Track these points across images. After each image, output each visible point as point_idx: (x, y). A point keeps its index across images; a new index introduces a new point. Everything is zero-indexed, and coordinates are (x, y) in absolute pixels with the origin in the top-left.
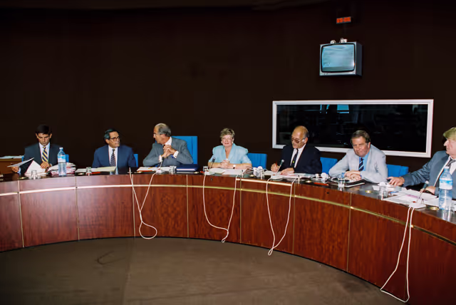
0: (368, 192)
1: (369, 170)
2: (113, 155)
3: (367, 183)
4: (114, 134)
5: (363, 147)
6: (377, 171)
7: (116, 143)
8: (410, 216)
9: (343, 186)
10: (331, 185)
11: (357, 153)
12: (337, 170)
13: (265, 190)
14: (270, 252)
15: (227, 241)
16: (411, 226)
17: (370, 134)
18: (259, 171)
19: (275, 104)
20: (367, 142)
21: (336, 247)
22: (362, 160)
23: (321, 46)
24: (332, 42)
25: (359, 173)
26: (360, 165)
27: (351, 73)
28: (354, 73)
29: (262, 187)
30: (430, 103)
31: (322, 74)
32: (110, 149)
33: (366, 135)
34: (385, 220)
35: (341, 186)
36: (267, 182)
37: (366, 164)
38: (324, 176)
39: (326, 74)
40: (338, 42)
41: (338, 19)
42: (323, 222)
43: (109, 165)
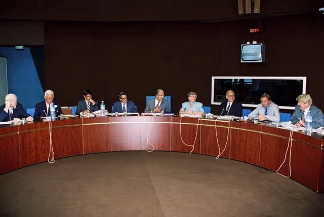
0: (270, 125)
1: (270, 115)
2: (124, 107)
3: (269, 121)
4: (124, 96)
5: (266, 103)
6: (274, 115)
7: (125, 101)
8: (291, 135)
9: (257, 122)
10: (250, 122)
11: (263, 106)
12: (252, 115)
13: (215, 125)
14: (217, 158)
15: (192, 153)
16: (292, 140)
17: (271, 96)
18: (209, 115)
19: (213, 78)
20: (269, 100)
21: (253, 154)
22: (266, 109)
23: (242, 45)
24: (248, 43)
25: (265, 116)
26: (265, 112)
27: (259, 61)
28: (261, 61)
29: (213, 123)
30: (304, 79)
31: (242, 61)
32: (122, 104)
33: (269, 96)
34: (279, 137)
35: (256, 122)
36: (216, 121)
37: (268, 112)
38: (246, 118)
39: (244, 62)
40: (251, 43)
41: (251, 30)
42: (246, 141)
43: (122, 112)
